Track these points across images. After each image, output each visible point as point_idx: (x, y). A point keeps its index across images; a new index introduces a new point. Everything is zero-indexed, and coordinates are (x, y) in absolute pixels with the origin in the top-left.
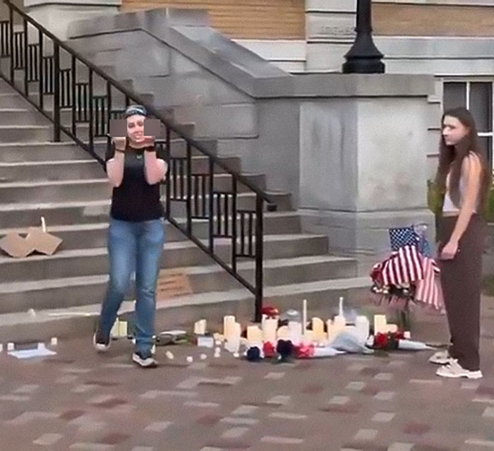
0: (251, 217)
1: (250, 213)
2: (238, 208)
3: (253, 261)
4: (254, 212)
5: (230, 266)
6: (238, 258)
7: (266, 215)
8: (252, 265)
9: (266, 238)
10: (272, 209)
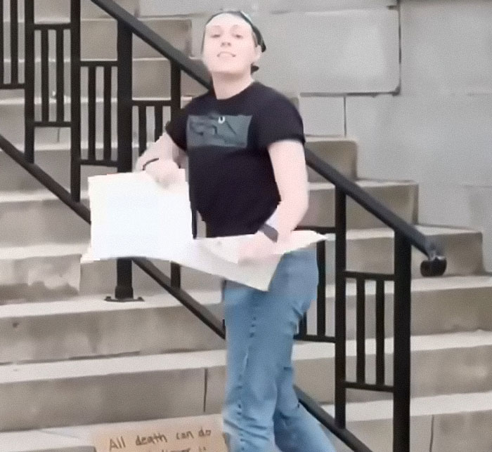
0: (380, 289)
1: (380, 280)
2: (351, 267)
3: (387, 398)
4: (389, 278)
5: (331, 410)
6: (349, 391)
7: (420, 285)
8: (384, 409)
9: (418, 344)
10: (434, 269)
